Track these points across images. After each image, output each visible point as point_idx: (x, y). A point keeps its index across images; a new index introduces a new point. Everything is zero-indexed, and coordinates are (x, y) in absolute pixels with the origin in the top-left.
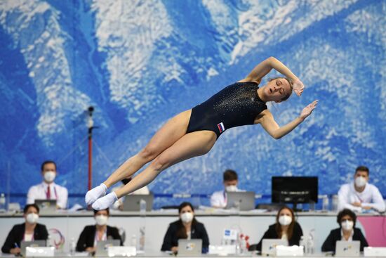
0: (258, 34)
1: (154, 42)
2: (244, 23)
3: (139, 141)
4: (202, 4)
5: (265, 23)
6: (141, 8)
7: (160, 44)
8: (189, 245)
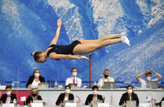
0: (160, 15)
1: (116, 19)
2: (154, 11)
3: (110, 60)
4: (136, 4)
5: (162, 11)
6: (111, 6)
7: (119, 20)
8: (131, 103)
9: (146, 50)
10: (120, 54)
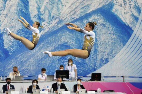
0: (47, 28)
1: (17, 30)
2: (43, 25)
3: (12, 60)
4: (31, 20)
5: (49, 25)
7: (19, 31)
8: (36, 91)
9: (38, 53)
10: (20, 56)
